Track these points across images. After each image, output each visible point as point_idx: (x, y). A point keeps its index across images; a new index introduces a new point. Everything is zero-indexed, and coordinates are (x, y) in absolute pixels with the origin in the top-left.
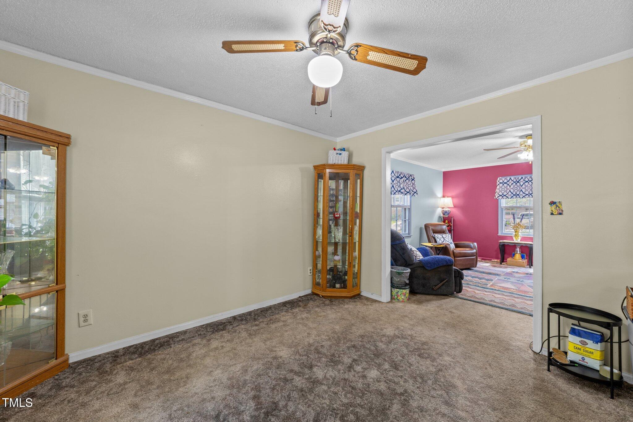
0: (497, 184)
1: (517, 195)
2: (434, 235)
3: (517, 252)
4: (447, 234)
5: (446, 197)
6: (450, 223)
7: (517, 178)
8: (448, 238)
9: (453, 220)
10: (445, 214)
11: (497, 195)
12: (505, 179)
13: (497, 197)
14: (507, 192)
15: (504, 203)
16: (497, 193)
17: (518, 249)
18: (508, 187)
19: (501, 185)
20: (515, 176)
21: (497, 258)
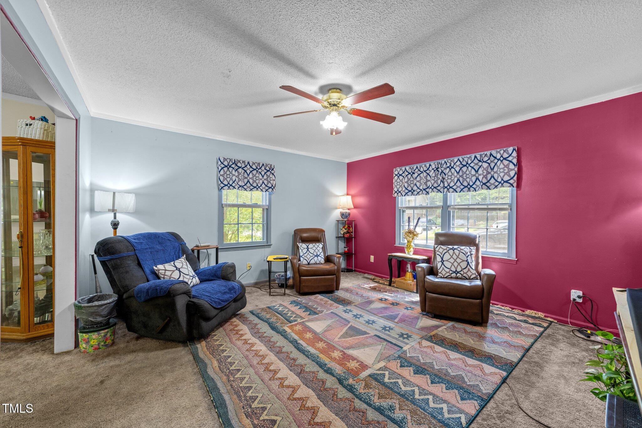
6: (350, 229)
12: (401, 170)
17: (409, 266)
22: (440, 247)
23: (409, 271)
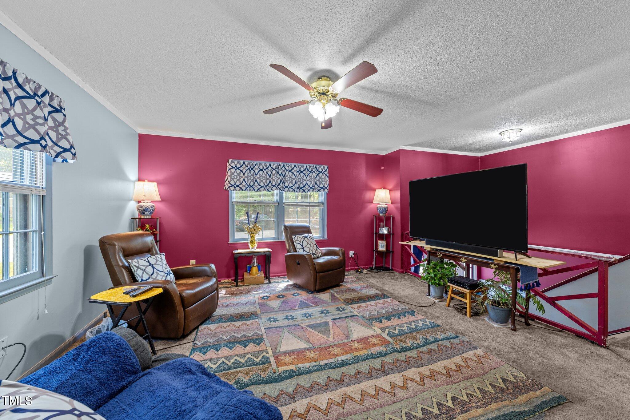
0: (228, 169)
1: (252, 187)
2: (129, 263)
3: (254, 264)
4: (158, 256)
5: (146, 181)
6: (154, 230)
7: (251, 163)
8: (160, 263)
9: (160, 223)
10: (144, 213)
11: (227, 184)
12: (238, 163)
13: (227, 187)
14: (240, 181)
15: (236, 196)
16: (227, 182)
17: (255, 260)
18: (242, 175)
19: (233, 170)
20: (250, 161)
21: (228, 276)
22: (298, 237)
23: (255, 265)
